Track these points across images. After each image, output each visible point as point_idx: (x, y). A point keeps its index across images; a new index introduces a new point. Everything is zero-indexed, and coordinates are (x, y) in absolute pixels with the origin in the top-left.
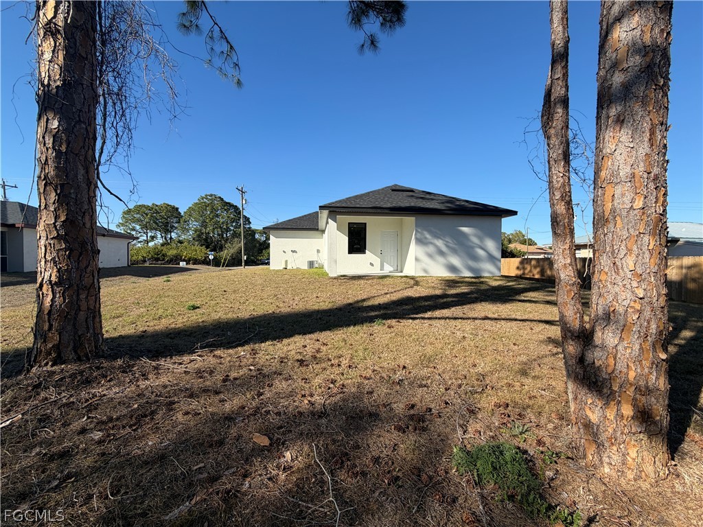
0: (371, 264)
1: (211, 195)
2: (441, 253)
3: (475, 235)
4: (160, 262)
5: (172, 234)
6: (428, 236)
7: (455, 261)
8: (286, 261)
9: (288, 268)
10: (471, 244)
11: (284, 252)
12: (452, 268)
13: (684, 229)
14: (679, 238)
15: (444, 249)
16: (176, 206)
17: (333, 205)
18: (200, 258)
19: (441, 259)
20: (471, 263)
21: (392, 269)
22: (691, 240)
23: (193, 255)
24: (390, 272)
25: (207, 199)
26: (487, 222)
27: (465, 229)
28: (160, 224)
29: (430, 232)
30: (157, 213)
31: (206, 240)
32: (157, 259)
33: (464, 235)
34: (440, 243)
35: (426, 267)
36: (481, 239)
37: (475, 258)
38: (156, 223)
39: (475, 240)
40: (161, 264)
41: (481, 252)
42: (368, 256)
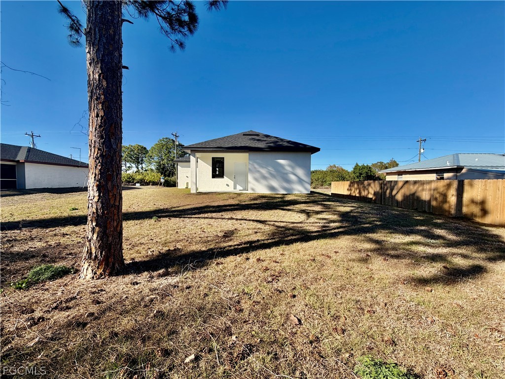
0: (228, 185)
1: (167, 138)
2: (265, 178)
3: (289, 166)
4: (131, 184)
5: (143, 165)
6: (256, 166)
7: (275, 184)
8: (187, 183)
9: (189, 188)
10: (285, 172)
11: (187, 177)
12: (272, 188)
13: (477, 159)
14: (464, 166)
15: (267, 175)
16: (144, 146)
17: (192, 146)
18: (156, 181)
19: (264, 182)
20: (286, 185)
21: (242, 188)
22: (472, 168)
23: (152, 179)
24: (240, 190)
25: (163, 141)
26: (300, 156)
27: (282, 162)
28: (134, 158)
29: (258, 164)
30: (132, 151)
31: (163, 169)
32: (129, 182)
33: (281, 166)
34: (264, 171)
35: (254, 187)
36: (293, 168)
37: (288, 181)
38: (131, 158)
39: (288, 169)
40: (132, 185)
41: (293, 177)
42: (226, 180)
